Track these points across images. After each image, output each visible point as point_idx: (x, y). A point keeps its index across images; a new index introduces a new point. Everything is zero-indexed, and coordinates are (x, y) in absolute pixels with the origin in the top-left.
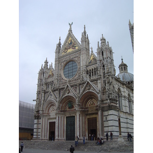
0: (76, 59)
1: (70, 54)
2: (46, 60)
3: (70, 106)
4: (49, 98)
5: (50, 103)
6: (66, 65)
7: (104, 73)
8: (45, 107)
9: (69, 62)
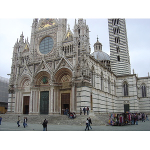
0: (53, 35)
1: (47, 29)
2: (22, 34)
3: (44, 81)
4: (24, 73)
5: (25, 78)
6: (42, 40)
7: (79, 51)
8: (20, 82)
9: (46, 37)
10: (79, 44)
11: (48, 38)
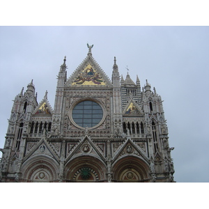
0: (103, 100)
4: (38, 153)
7: (155, 134)
8: (25, 168)
9: (86, 100)
10: (153, 124)
11: (90, 103)
